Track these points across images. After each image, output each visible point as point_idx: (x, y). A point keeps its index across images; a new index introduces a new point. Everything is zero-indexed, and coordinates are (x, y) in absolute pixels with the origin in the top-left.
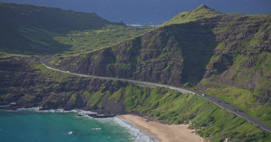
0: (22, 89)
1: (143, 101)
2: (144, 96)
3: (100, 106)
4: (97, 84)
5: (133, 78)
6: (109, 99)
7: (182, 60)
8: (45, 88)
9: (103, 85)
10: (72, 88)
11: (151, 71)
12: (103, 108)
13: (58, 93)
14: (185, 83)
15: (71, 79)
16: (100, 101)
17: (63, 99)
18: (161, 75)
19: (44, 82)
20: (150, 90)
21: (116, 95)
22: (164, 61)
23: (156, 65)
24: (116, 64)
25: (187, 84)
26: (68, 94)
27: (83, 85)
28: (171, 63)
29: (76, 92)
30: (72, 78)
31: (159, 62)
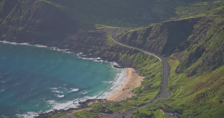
0: (97, 47)
1: (142, 62)
2: (144, 59)
3: (123, 62)
4: (126, 49)
5: (143, 49)
6: (128, 58)
7: (165, 42)
8: (105, 48)
9: (128, 51)
10: (115, 50)
11: (151, 46)
12: (123, 63)
13: (109, 52)
14: (163, 55)
15: (116, 46)
16: (124, 59)
17: (110, 56)
18: (155, 49)
19: (106, 45)
20: (148, 56)
21: (132, 56)
22: (158, 41)
23: (154, 43)
24: (137, 40)
25: (164, 55)
26: (113, 53)
27: (120, 50)
28: (161, 43)
29: (117, 53)
30: (117, 45)
31: (155, 42)
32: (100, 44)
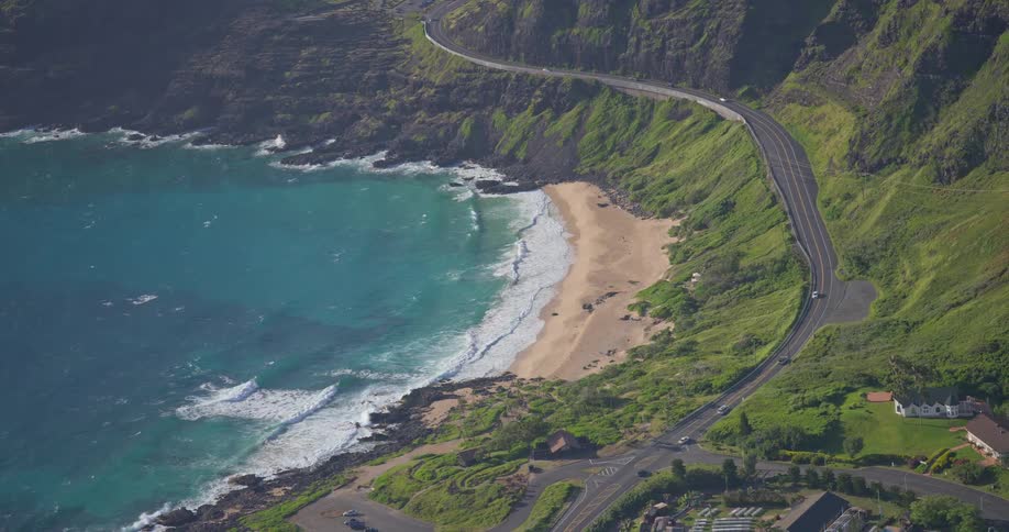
0: (358, 100)
1: (629, 142)
2: (635, 123)
3: (521, 155)
4: (524, 86)
5: (619, 72)
6: (546, 134)
7: (740, 18)
8: (405, 98)
9: (538, 93)
10: (466, 100)
11: (662, 50)
12: (526, 161)
13: (433, 114)
14: (740, 86)
15: (464, 76)
16: (524, 138)
17: (441, 133)
18: (687, 63)
19: (407, 83)
20: (653, 106)
21: (568, 120)
22: (696, 19)
23: (675, 31)
24: (576, 31)
25: (746, 88)
26: (455, 116)
27: (492, 93)
28: (714, 25)
29: (477, 113)
30: (469, 72)
31: (684, 23)
32: (374, 81)
